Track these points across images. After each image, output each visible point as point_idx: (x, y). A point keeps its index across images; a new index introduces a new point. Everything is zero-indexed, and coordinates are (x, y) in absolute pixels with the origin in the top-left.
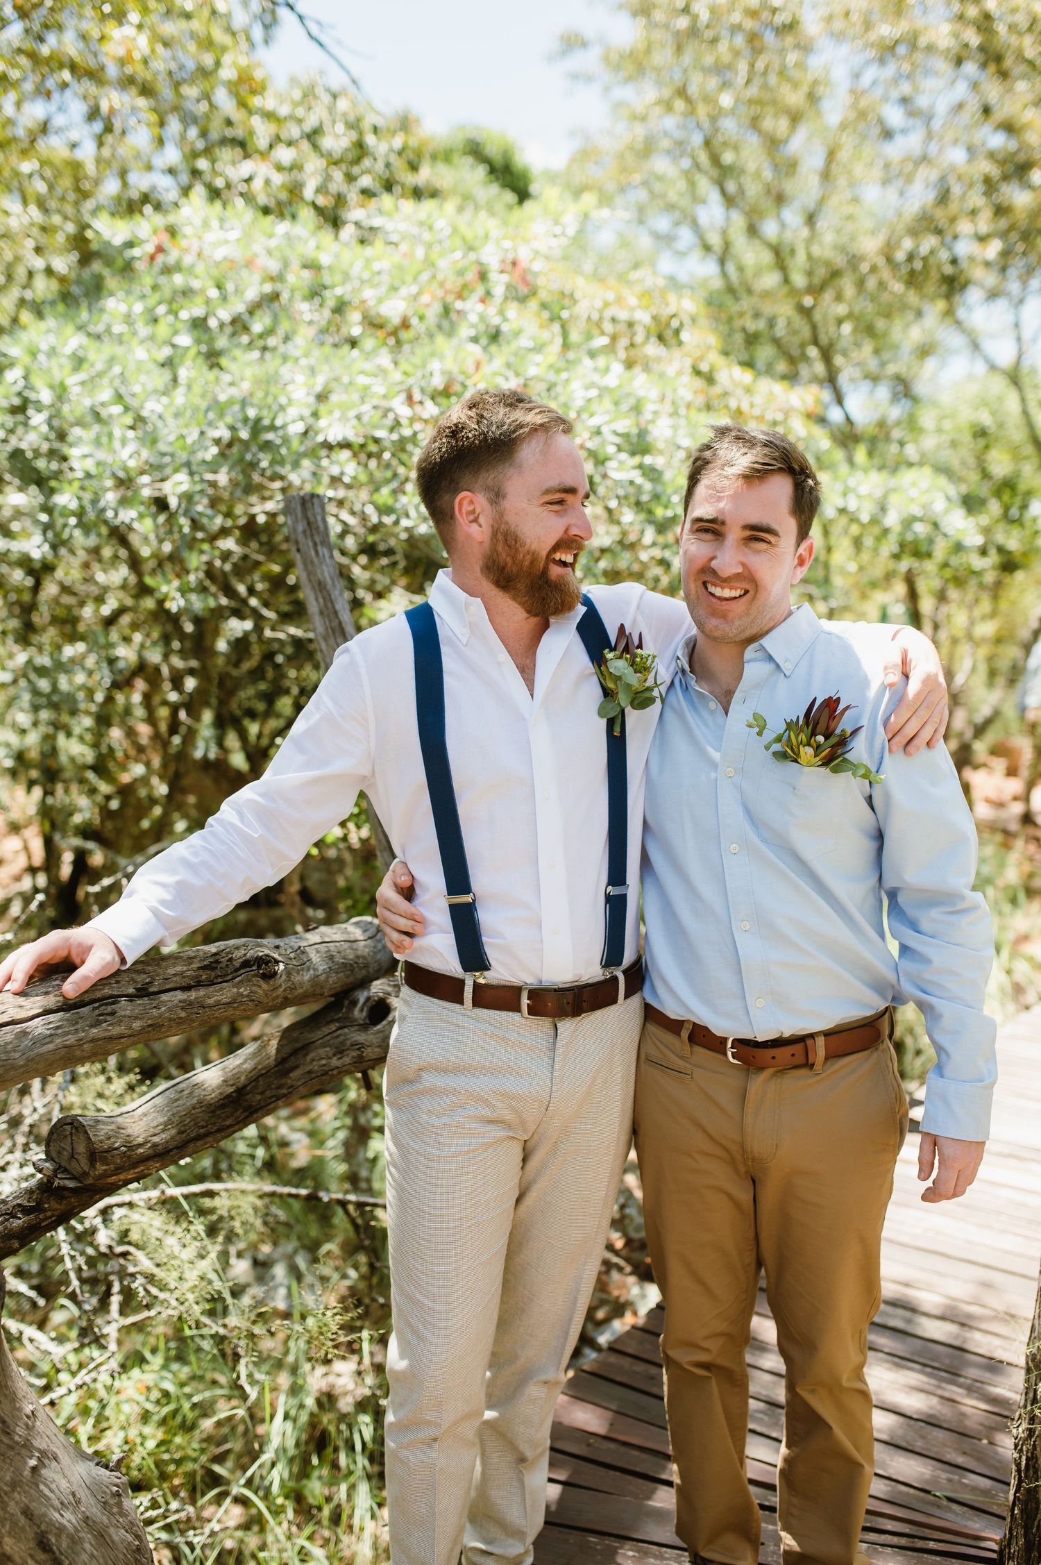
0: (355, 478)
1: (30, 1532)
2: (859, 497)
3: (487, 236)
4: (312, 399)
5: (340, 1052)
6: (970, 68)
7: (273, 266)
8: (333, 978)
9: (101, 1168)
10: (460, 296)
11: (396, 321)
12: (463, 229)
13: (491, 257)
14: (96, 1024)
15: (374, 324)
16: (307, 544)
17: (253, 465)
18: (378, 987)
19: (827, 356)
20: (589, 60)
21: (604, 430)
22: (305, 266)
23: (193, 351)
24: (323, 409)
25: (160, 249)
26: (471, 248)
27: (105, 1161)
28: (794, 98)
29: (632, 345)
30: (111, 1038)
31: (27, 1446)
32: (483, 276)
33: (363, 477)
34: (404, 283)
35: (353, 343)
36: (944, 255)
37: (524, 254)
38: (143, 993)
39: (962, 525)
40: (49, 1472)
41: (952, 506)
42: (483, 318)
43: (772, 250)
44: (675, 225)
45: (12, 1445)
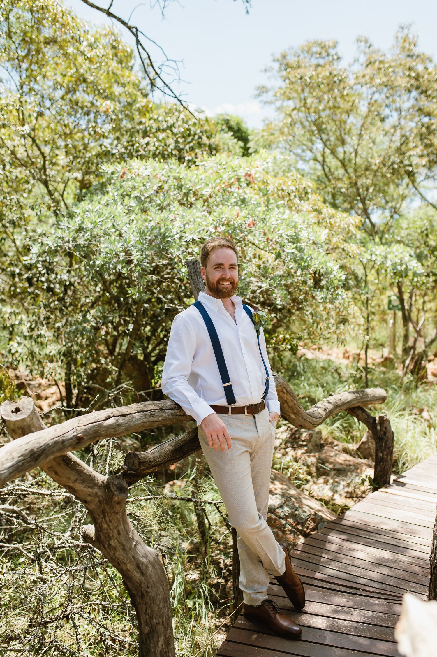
1: (135, 563)
2: (376, 255)
3: (240, 167)
6: (415, 94)
7: (164, 178)
9: (142, 468)
10: (230, 187)
11: (208, 196)
13: (241, 174)
14: (150, 417)
15: (199, 198)
16: (194, 277)
19: (363, 201)
21: (283, 235)
22: (175, 179)
23: (137, 208)
24: (185, 229)
25: (124, 174)
26: (235, 170)
27: (144, 465)
28: (347, 106)
30: (154, 422)
31: (132, 538)
32: (238, 180)
34: (210, 183)
35: (192, 205)
36: (406, 163)
37: (253, 172)
38: (161, 409)
39: (416, 265)
40: (138, 547)
41: (412, 258)
42: (238, 194)
43: (341, 161)
44: (304, 151)
45: (129, 538)
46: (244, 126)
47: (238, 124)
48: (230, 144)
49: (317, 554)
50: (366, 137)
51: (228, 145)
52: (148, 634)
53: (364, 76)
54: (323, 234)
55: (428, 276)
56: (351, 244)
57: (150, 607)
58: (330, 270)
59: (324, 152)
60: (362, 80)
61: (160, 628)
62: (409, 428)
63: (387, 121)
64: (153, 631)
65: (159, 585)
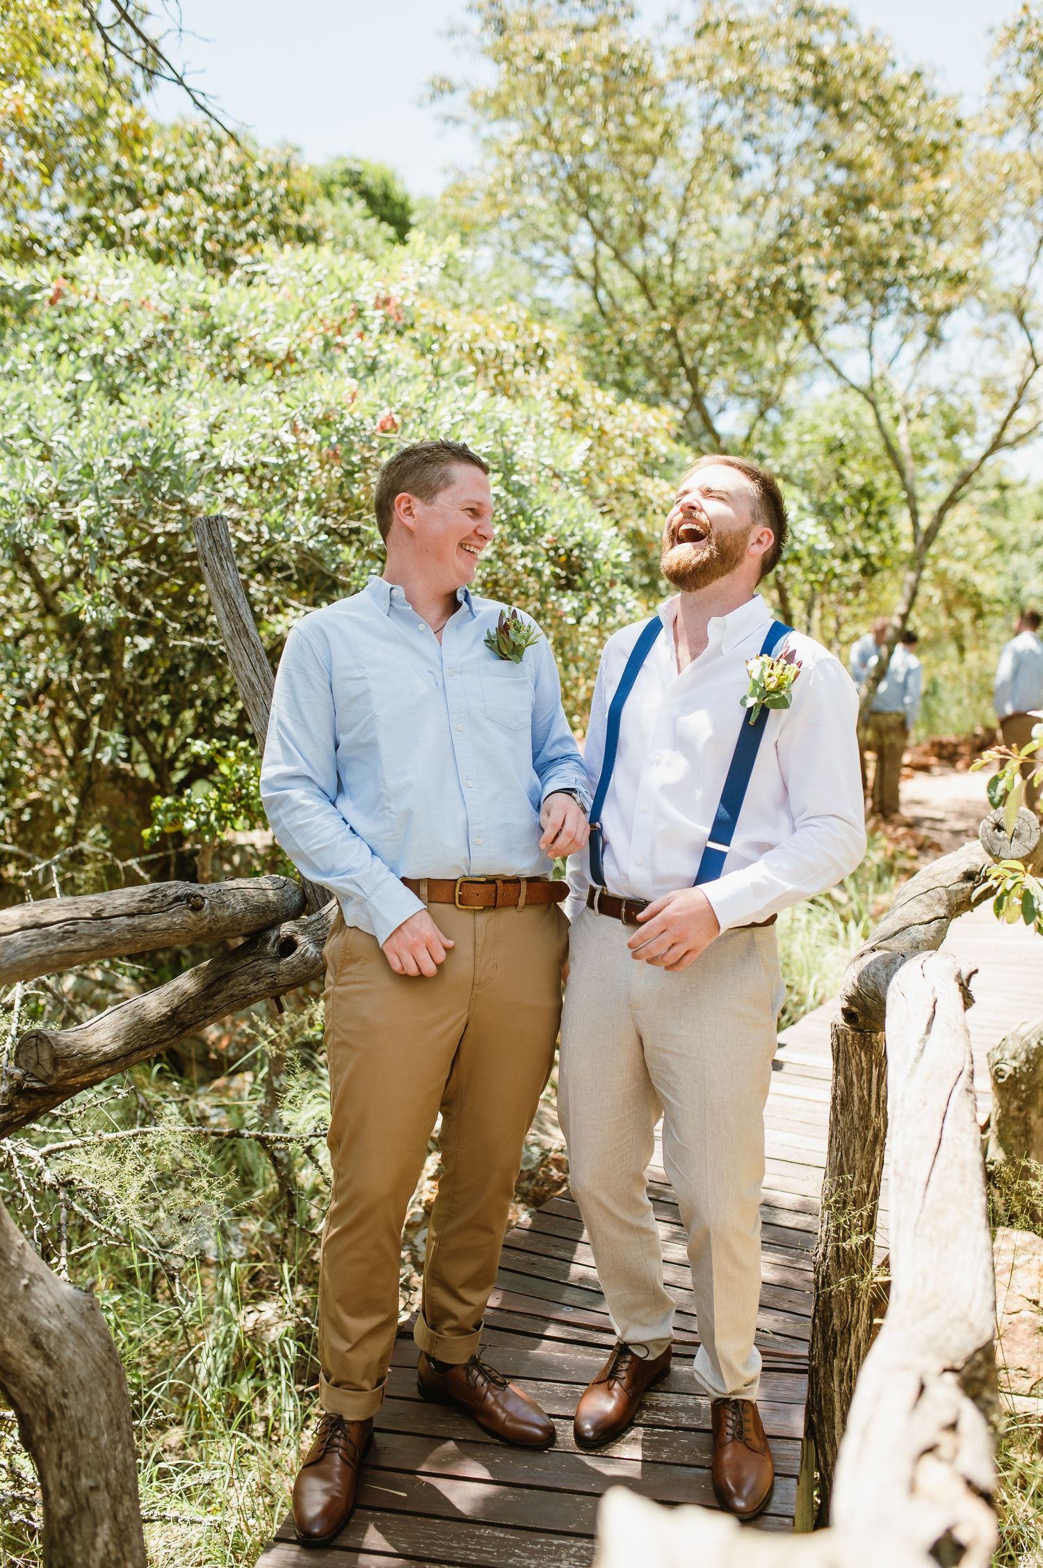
0: (247, 499)
1: (26, 1334)
3: (361, 277)
4: (205, 430)
5: (256, 979)
6: (811, 109)
7: (167, 308)
8: (248, 917)
9: (62, 1071)
10: (339, 332)
11: (282, 355)
12: (339, 272)
13: (366, 296)
14: (62, 939)
15: (260, 360)
16: (213, 559)
17: (155, 490)
18: (286, 928)
19: (692, 378)
20: (456, 103)
22: (194, 308)
23: (95, 386)
24: (216, 439)
25: (59, 293)
26: (346, 289)
27: (66, 1066)
28: (651, 136)
29: (502, 373)
30: (74, 951)
31: (20, 1269)
32: (359, 313)
33: (255, 499)
34: (287, 321)
35: (241, 377)
36: (791, 283)
37: (395, 292)
38: (97, 916)
39: (813, 531)
40: (37, 1290)
41: (803, 515)
42: (361, 351)
43: (637, 277)
44: (549, 254)
45: (9, 1268)
46: (398, 190)
47: (385, 184)
48: (361, 232)
49: (552, 1253)
50: (697, 215)
51: (354, 233)
52: (66, 1519)
53: (692, 60)
54: (575, 452)
55: (845, 558)
56: (657, 480)
57: (73, 1446)
58: (591, 538)
59: (597, 252)
60: (688, 70)
61: (102, 1501)
62: (796, 924)
63: (747, 177)
64: (81, 1509)
65: (95, 1385)
